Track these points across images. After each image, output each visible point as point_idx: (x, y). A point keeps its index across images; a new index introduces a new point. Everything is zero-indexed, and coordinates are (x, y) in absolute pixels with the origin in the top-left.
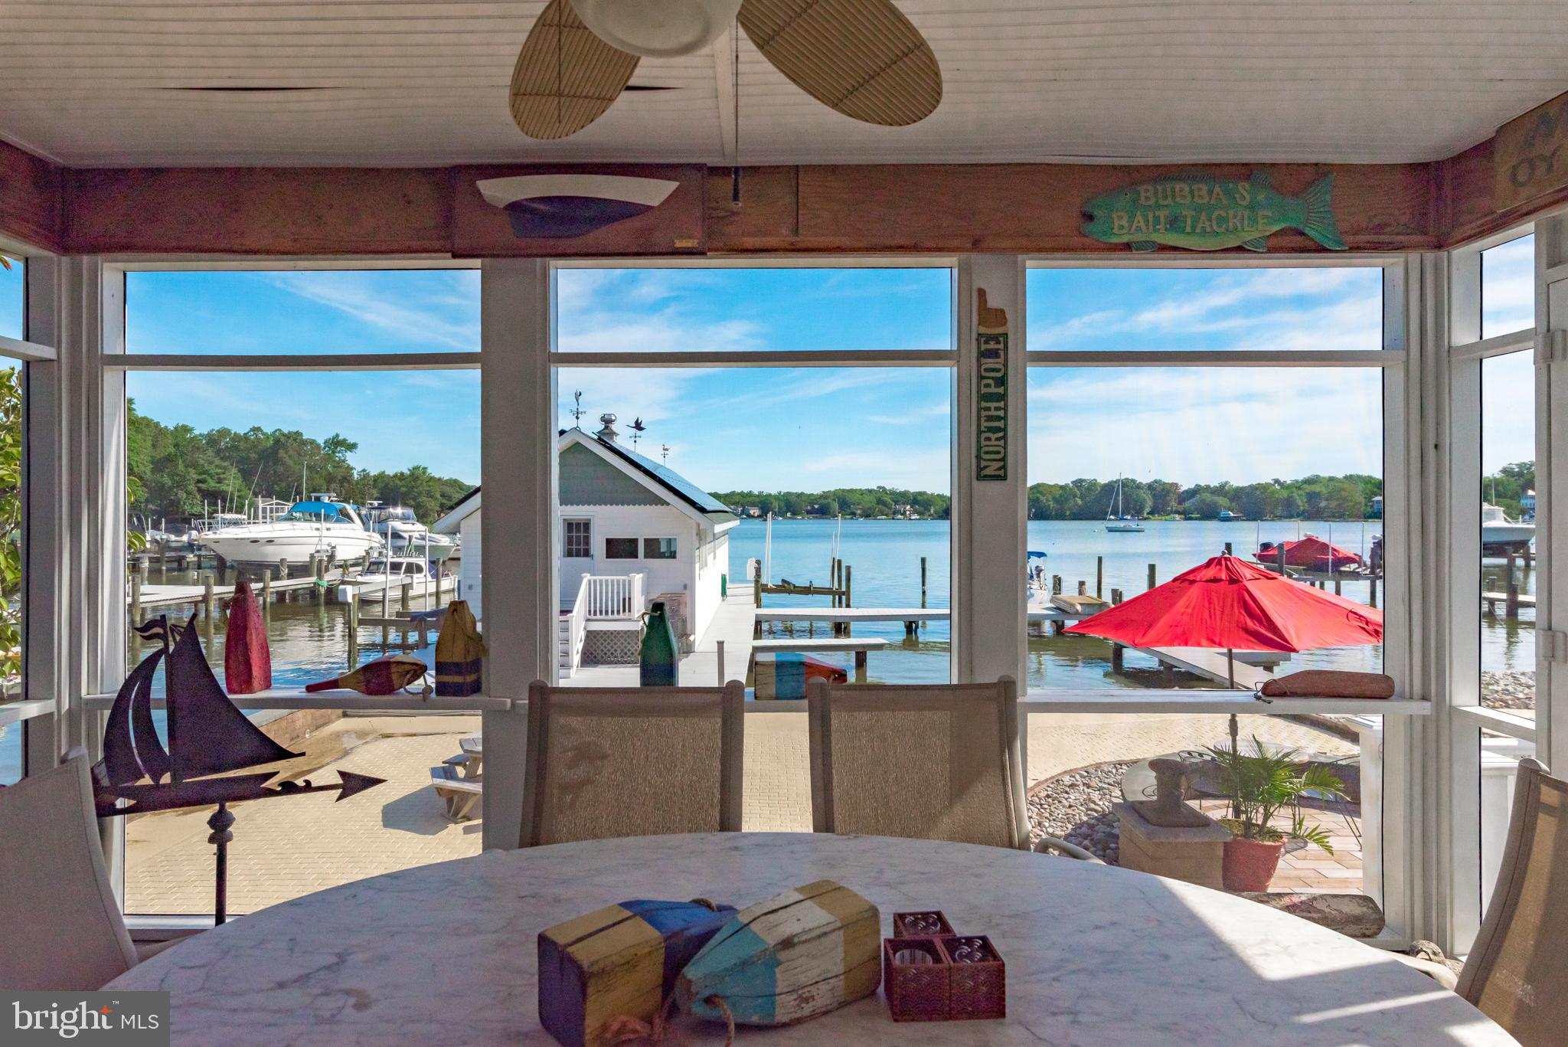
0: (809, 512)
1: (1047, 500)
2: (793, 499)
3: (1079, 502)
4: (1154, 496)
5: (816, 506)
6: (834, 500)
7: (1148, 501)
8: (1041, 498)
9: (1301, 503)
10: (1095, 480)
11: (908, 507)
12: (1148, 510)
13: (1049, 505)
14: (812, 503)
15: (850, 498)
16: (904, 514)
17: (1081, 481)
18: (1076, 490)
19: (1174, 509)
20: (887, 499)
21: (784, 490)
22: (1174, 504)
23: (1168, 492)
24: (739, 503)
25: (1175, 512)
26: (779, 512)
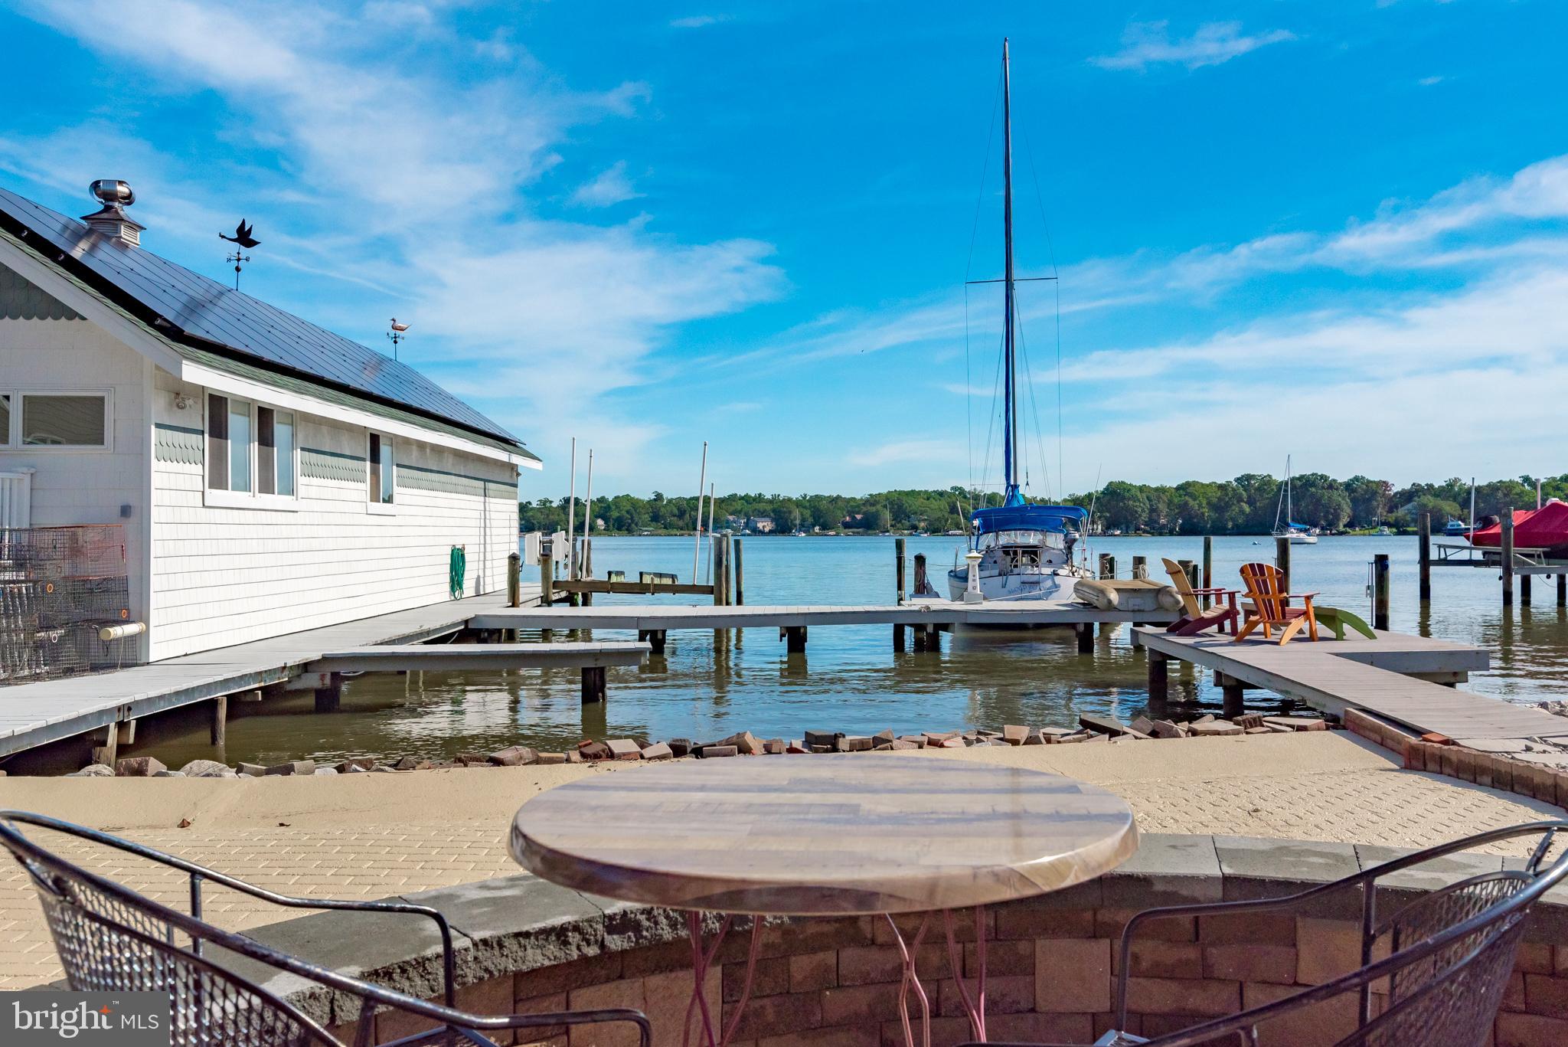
0: (846, 526)
1: (1200, 505)
3: (1247, 509)
4: (1354, 501)
5: (859, 517)
6: (885, 506)
7: (1345, 507)
8: (1191, 502)
10: (1269, 476)
12: (1345, 520)
13: (1203, 514)
15: (908, 502)
17: (1249, 477)
18: (1241, 490)
19: (1383, 519)
21: (811, 493)
22: (1381, 512)
23: (1374, 493)
24: (740, 512)
25: (1383, 524)
26: (802, 525)
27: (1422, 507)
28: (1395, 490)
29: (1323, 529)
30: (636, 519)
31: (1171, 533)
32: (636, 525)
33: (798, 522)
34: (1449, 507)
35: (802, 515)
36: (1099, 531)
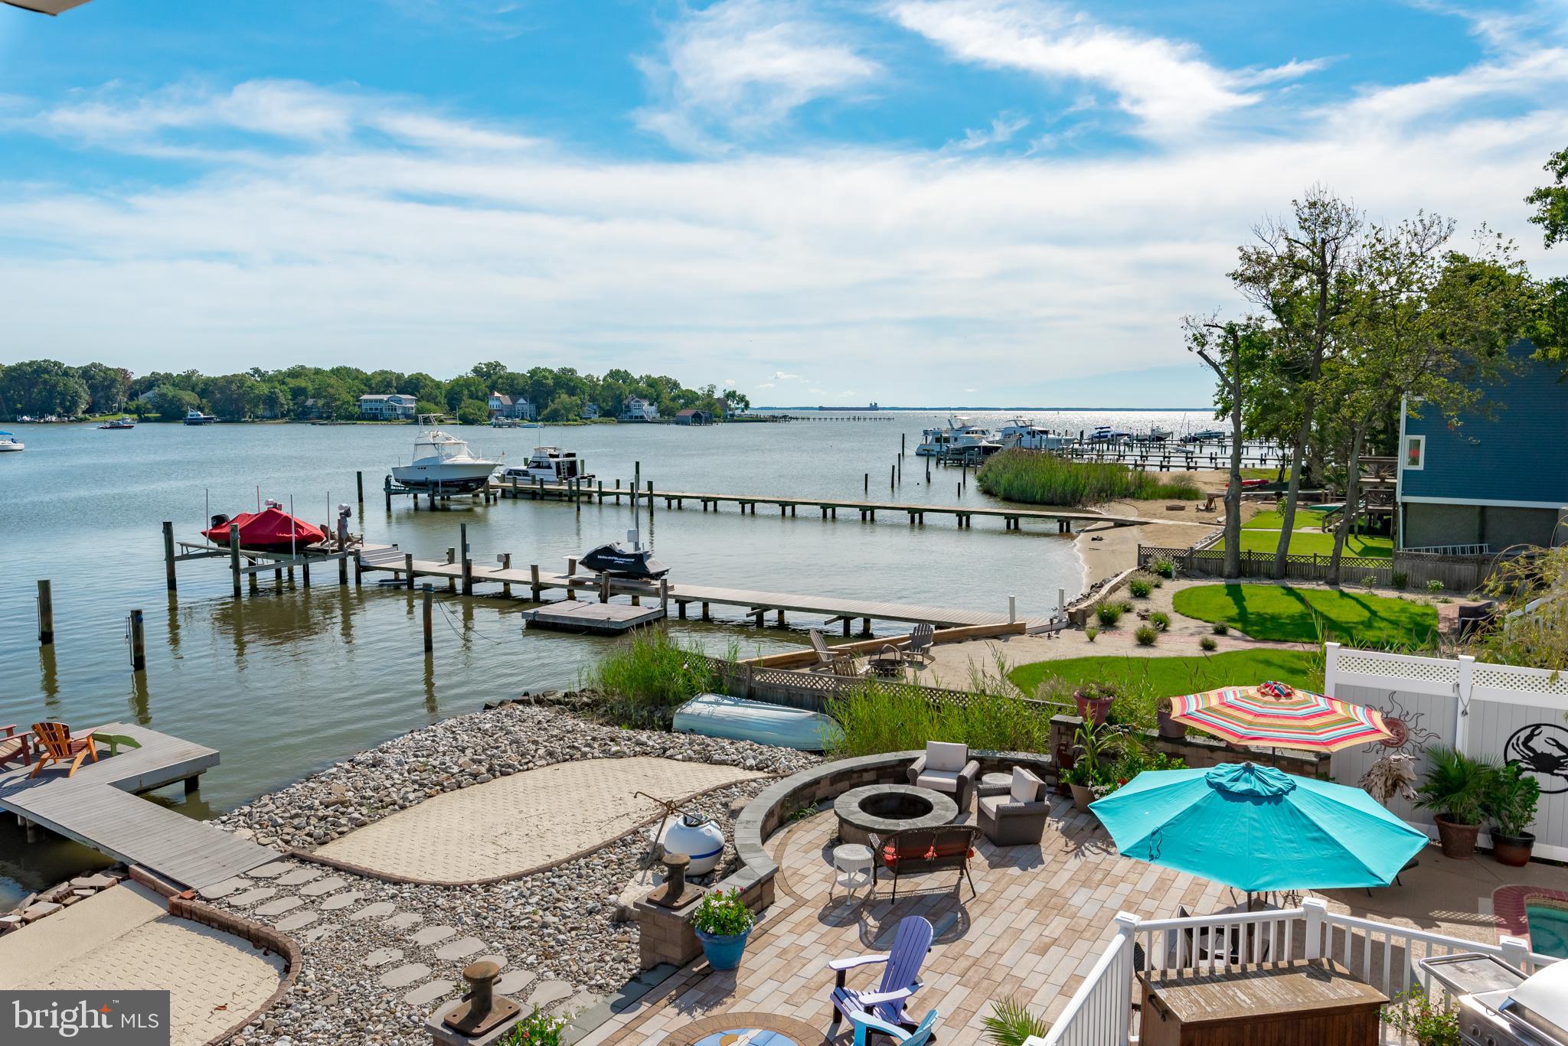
4: (92, 386)
7: (83, 394)
9: (285, 401)
12: (82, 407)
19: (123, 405)
23: (114, 381)
25: (127, 411)
27: (163, 396)
28: (134, 377)
29: (60, 416)
34: (189, 397)
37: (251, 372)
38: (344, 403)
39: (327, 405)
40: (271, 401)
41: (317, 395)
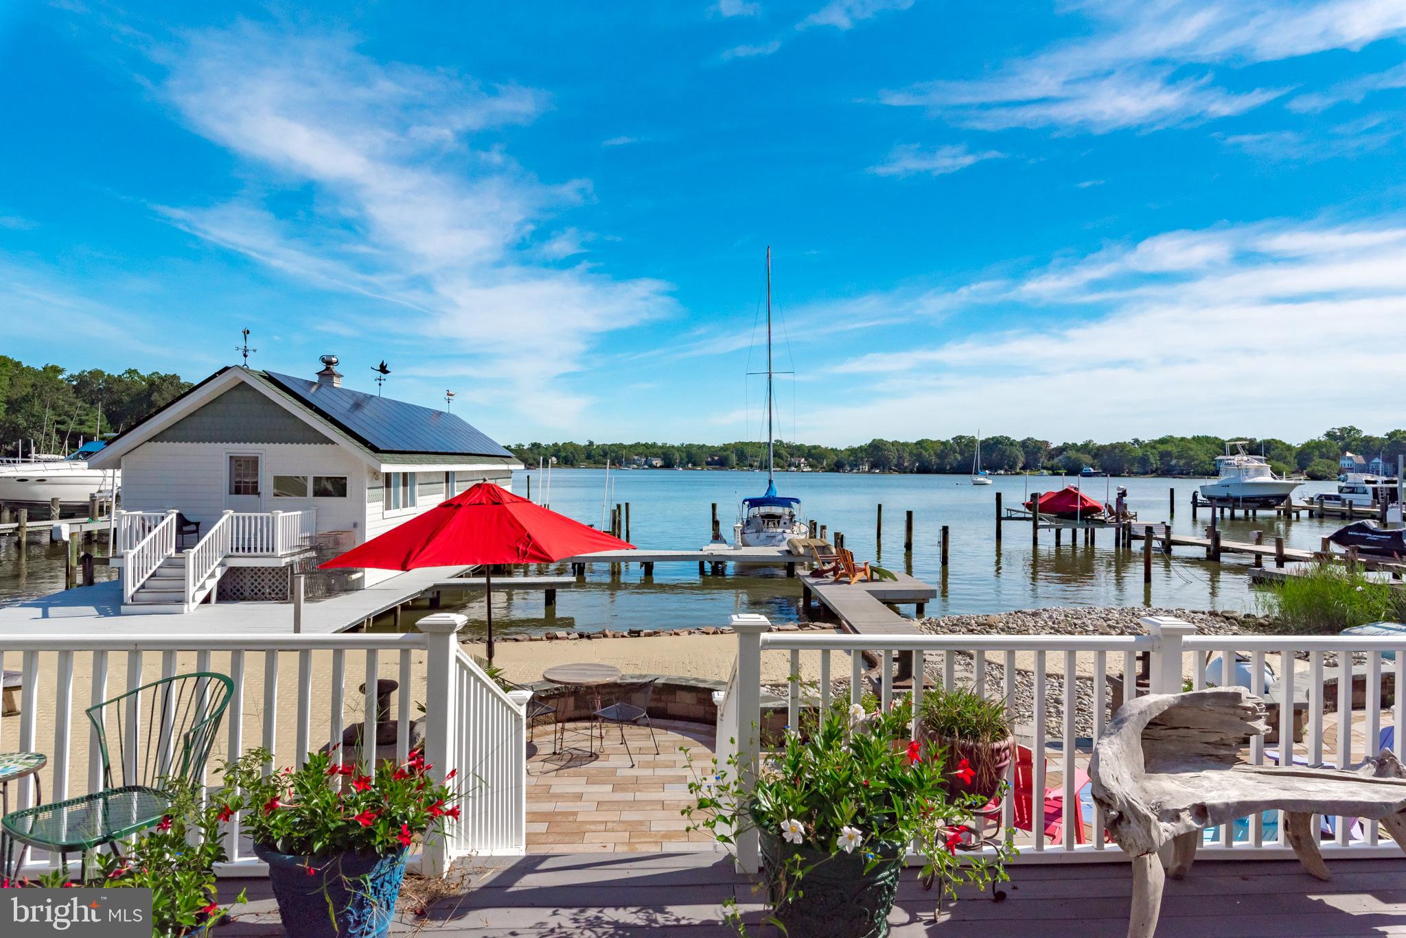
0: (708, 464)
1: (930, 455)
2: (694, 451)
3: (959, 457)
4: (1026, 453)
5: (716, 458)
6: (733, 452)
7: (1021, 457)
8: (924, 453)
9: (1154, 461)
11: (803, 460)
12: (1020, 465)
13: (931, 460)
14: (712, 456)
15: (749, 451)
16: (798, 466)
17: (961, 437)
18: (956, 446)
19: (1044, 465)
20: (783, 452)
21: (687, 442)
22: (1043, 460)
23: (1040, 449)
24: (642, 454)
25: (1044, 468)
26: (680, 463)
27: (1069, 458)
28: (1053, 446)
29: (1006, 471)
30: (577, 458)
31: (911, 472)
32: (577, 461)
33: (678, 461)
34: (1087, 458)
35: (680, 456)
36: (867, 470)
37: (1132, 442)
38: (1201, 462)
39: (1187, 464)
40: (1144, 461)
41: (1179, 457)
